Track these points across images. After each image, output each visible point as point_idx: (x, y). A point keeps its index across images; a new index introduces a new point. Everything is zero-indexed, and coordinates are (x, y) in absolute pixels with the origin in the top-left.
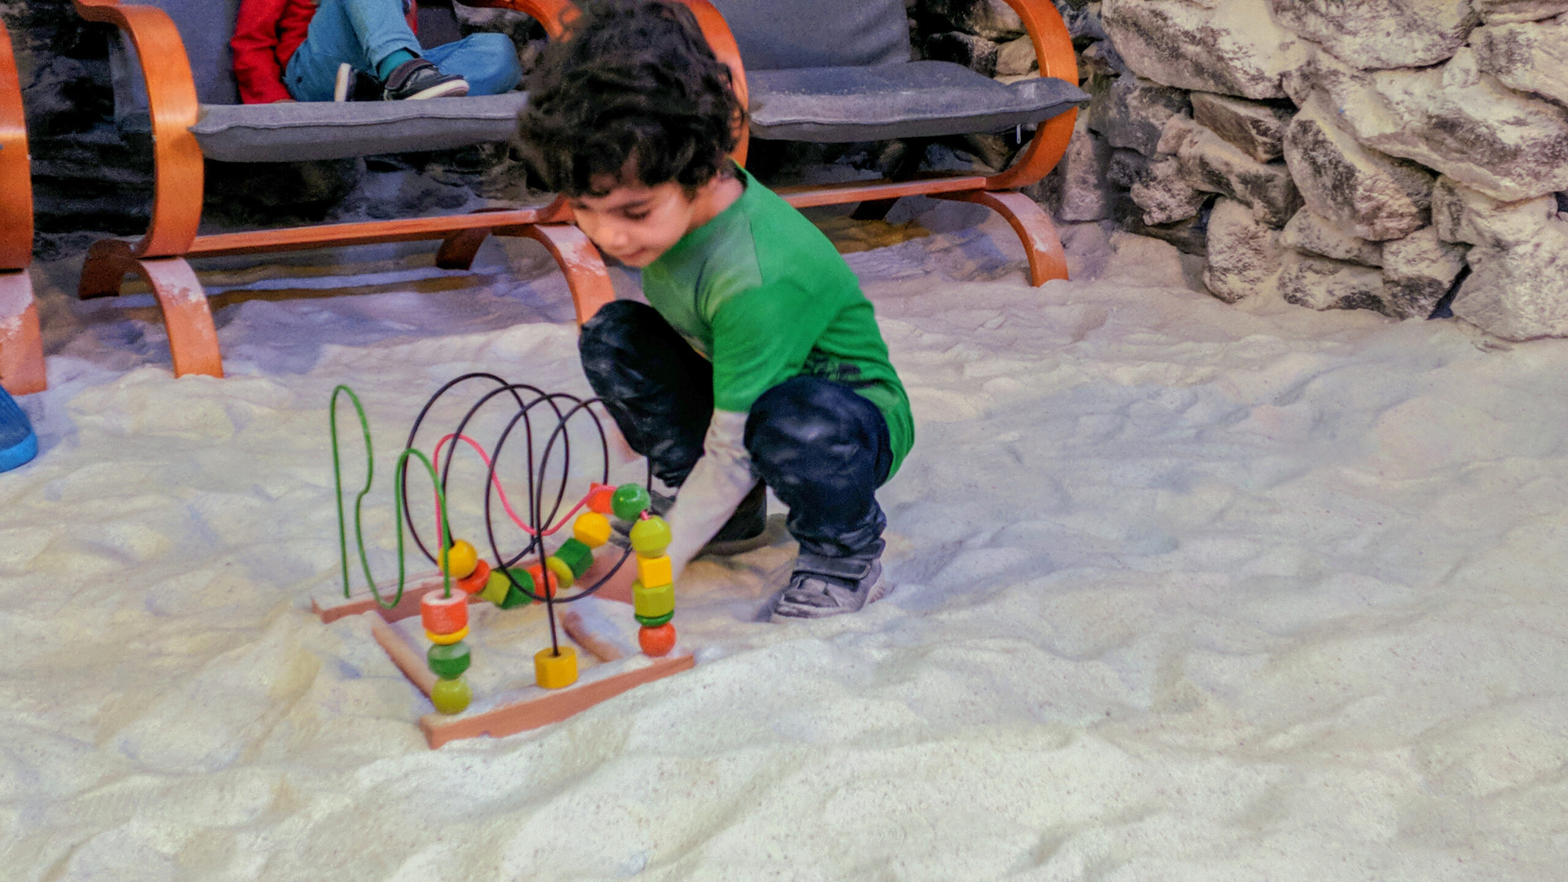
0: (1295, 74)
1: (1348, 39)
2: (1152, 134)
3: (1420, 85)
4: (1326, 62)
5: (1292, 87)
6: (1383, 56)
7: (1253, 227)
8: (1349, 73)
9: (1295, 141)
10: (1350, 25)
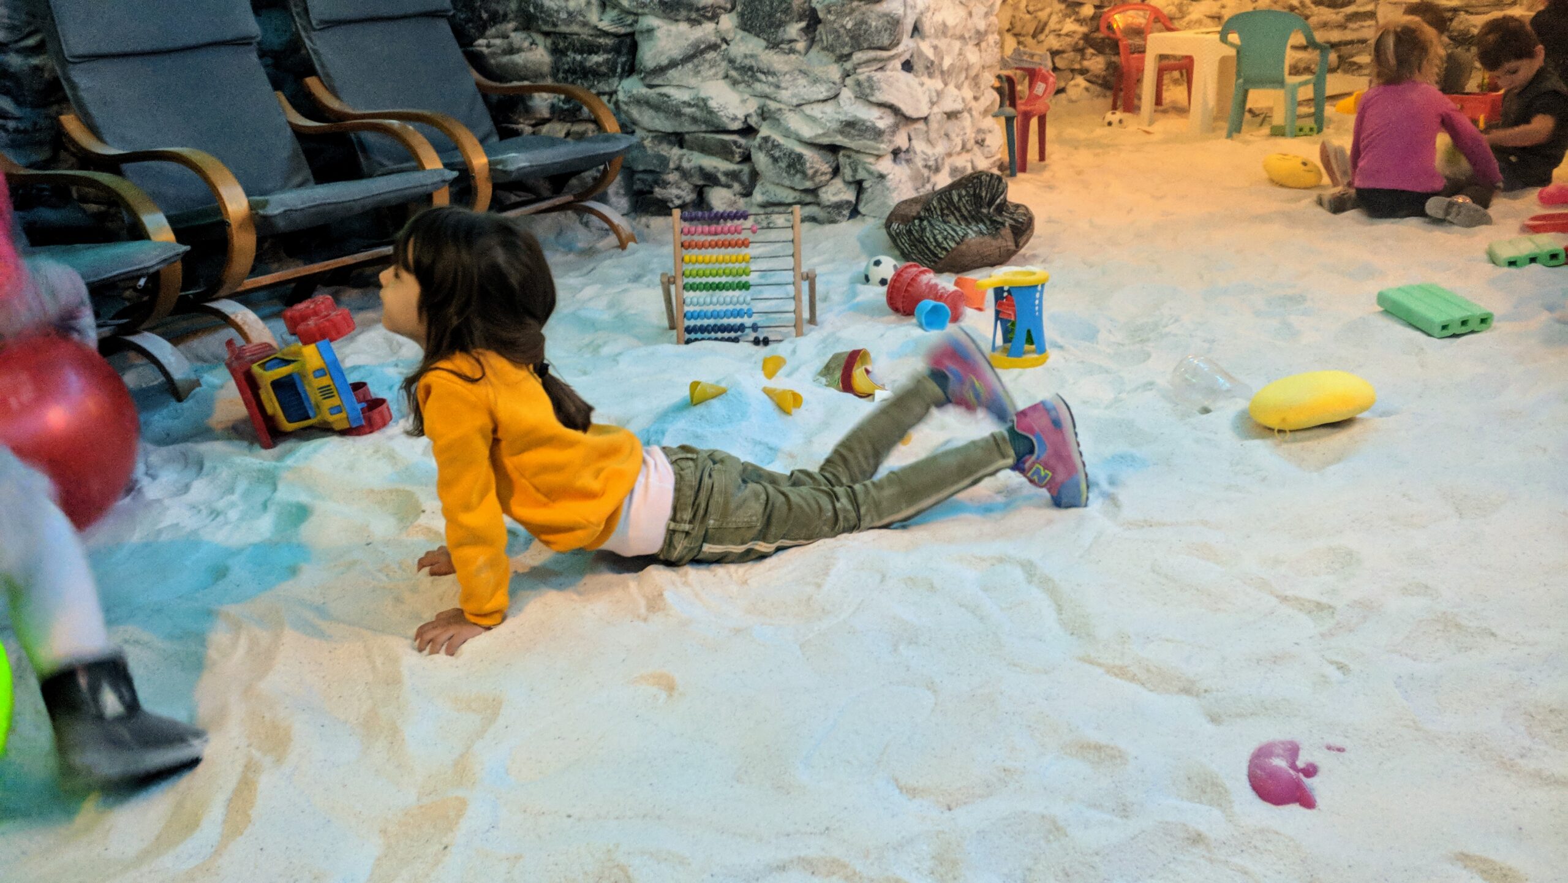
0: (754, 114)
1: (784, 92)
2: (664, 161)
3: (829, 108)
4: (773, 105)
5: (753, 121)
6: (806, 97)
7: (733, 198)
8: (787, 108)
9: (760, 148)
10: (783, 85)
